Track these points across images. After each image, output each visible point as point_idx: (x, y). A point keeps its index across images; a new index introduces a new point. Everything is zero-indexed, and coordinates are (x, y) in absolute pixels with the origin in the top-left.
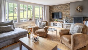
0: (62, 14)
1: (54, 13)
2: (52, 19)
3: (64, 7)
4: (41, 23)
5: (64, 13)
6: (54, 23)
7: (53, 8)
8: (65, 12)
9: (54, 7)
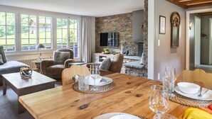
0: (118, 36)
1: (107, 34)
2: (101, 48)
3: (124, 22)
4: (59, 53)
5: (122, 34)
6: (101, 57)
7: (103, 23)
8: (124, 31)
9: (105, 21)
